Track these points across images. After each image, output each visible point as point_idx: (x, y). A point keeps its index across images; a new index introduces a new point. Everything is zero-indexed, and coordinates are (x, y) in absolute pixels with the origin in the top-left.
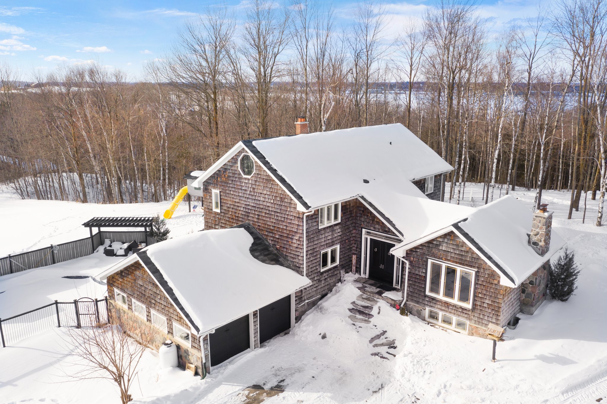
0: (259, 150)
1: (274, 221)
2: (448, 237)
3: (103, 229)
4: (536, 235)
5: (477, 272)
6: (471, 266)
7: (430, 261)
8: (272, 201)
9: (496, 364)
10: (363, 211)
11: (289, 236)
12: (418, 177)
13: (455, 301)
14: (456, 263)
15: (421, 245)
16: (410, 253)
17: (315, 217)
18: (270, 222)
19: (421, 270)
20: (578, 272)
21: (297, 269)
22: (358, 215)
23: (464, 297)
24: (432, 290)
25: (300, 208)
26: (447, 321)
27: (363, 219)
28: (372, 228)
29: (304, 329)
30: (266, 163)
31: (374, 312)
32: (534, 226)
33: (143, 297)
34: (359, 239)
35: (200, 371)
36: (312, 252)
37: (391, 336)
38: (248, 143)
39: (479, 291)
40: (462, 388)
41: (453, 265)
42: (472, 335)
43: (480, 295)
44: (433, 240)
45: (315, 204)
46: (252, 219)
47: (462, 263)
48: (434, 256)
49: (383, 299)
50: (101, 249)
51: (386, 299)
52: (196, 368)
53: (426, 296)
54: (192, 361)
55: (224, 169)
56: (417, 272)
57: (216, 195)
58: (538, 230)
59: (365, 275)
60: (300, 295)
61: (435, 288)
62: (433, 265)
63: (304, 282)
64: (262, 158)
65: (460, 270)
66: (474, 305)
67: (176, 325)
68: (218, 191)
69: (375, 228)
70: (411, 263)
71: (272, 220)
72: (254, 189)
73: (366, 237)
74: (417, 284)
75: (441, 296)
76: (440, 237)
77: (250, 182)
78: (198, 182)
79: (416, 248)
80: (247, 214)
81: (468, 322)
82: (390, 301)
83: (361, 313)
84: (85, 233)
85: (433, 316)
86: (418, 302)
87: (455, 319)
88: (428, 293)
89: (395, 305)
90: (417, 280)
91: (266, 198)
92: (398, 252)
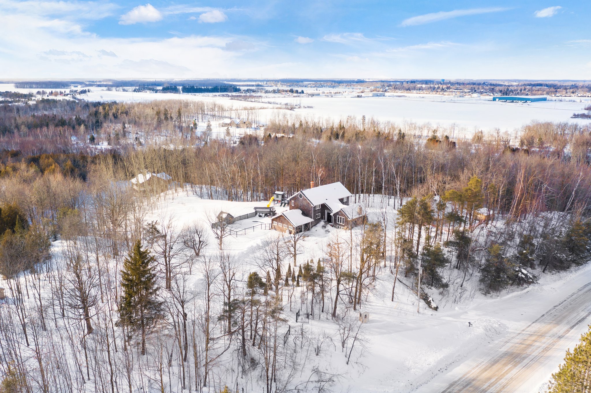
0: (303, 193)
2: (340, 211)
3: (257, 210)
4: (358, 211)
5: (345, 218)
10: (325, 206)
11: (310, 211)
12: (340, 198)
13: (342, 224)
16: (334, 215)
17: (315, 207)
18: (306, 208)
19: (336, 218)
20: (369, 218)
21: (311, 218)
23: (343, 223)
25: (312, 205)
26: (340, 228)
27: (325, 208)
29: (313, 229)
30: (305, 196)
31: (327, 227)
33: (282, 222)
34: (324, 212)
36: (314, 214)
37: (329, 230)
38: (301, 192)
39: (345, 221)
42: (344, 230)
44: (338, 212)
45: (315, 205)
46: (302, 207)
48: (338, 215)
49: (329, 224)
50: (258, 215)
52: (294, 233)
55: (295, 196)
59: (326, 220)
60: (312, 222)
61: (338, 222)
63: (313, 220)
64: (304, 195)
65: (342, 217)
66: (345, 224)
67: (289, 226)
68: (293, 201)
69: (328, 210)
70: (334, 217)
73: (326, 212)
75: (339, 223)
77: (301, 200)
79: (335, 213)
80: (300, 207)
81: (344, 228)
83: (324, 227)
84: (254, 211)
85: (338, 227)
86: (335, 225)
87: (342, 227)
89: (331, 225)
90: (335, 220)
91: (305, 203)
92: (332, 214)
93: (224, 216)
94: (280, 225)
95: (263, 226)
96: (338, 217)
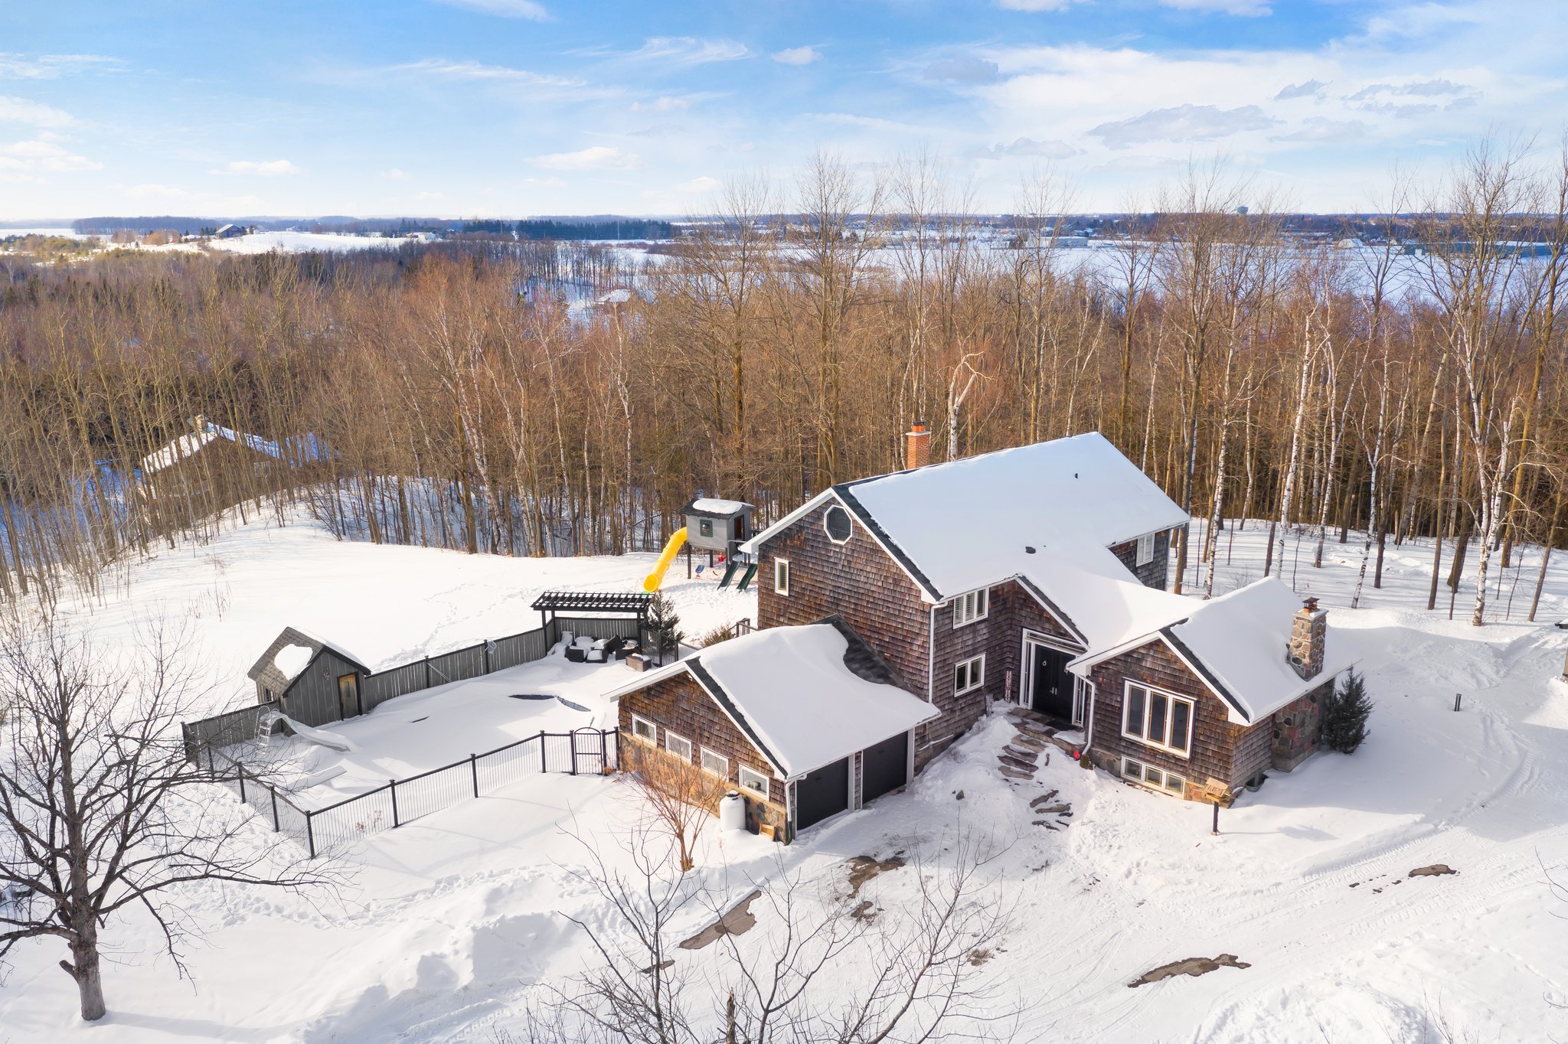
0: (860, 501)
1: (882, 615)
2: (1155, 648)
4: (1297, 647)
5: (1196, 703)
6: (1189, 693)
7: (1127, 684)
8: (880, 584)
9: (1219, 838)
10: (1025, 600)
11: (907, 638)
12: (1121, 539)
13: (1165, 747)
14: (1167, 687)
15: (1115, 658)
16: (1097, 671)
17: (947, 612)
18: (876, 617)
19: (1114, 697)
20: (1370, 708)
21: (919, 691)
22: (1017, 606)
23: (1178, 741)
24: (1131, 730)
25: (927, 597)
26: (1154, 778)
27: (1024, 613)
28: (1039, 629)
29: (929, 784)
30: (873, 525)
31: (1040, 761)
32: (1294, 633)
33: (688, 729)
34: (1017, 646)
35: (782, 834)
36: (942, 665)
37: (1063, 798)
38: (843, 491)
39: (1201, 731)
40: (1162, 867)
41: (1161, 691)
42: (1191, 798)
43: (1201, 738)
44: (1133, 651)
45: (948, 592)
46: (847, 608)
47: (1176, 688)
48: (1135, 676)
49: (1055, 742)
50: (560, 648)
51: (1060, 743)
52: (777, 830)
53: (1121, 739)
54: (770, 820)
55: (799, 526)
56: (1108, 701)
57: (782, 567)
58: (1300, 639)
59: (1026, 704)
60: (922, 731)
61: (1135, 727)
62: (1133, 690)
63: (928, 711)
64: (865, 515)
65: (1171, 697)
66: (1193, 752)
67: (744, 768)
68: (786, 562)
69: (1043, 628)
70: (1099, 686)
71: (878, 613)
72: (849, 562)
73: (1029, 641)
74: (1108, 720)
75: (1145, 740)
76: (1143, 647)
77: (844, 550)
78: (753, 545)
79: (1107, 662)
80: (836, 602)
81: (1184, 779)
82: (1065, 746)
83: (1018, 763)
85: (1133, 770)
86: (1109, 749)
87: (1165, 774)
88: (1124, 734)
89: (1072, 752)
90: (1108, 714)
91: (869, 578)
92: (1079, 668)
93: (292, 662)
94: (678, 749)
95: (559, 749)
96: (1138, 696)
